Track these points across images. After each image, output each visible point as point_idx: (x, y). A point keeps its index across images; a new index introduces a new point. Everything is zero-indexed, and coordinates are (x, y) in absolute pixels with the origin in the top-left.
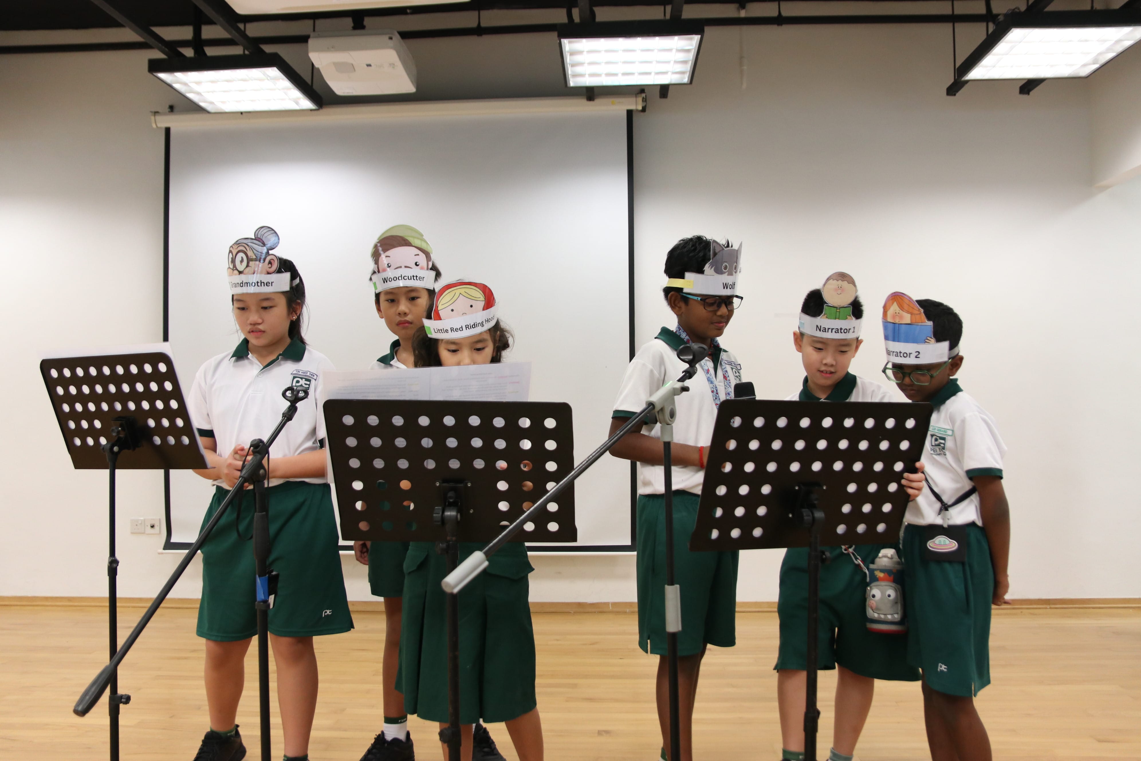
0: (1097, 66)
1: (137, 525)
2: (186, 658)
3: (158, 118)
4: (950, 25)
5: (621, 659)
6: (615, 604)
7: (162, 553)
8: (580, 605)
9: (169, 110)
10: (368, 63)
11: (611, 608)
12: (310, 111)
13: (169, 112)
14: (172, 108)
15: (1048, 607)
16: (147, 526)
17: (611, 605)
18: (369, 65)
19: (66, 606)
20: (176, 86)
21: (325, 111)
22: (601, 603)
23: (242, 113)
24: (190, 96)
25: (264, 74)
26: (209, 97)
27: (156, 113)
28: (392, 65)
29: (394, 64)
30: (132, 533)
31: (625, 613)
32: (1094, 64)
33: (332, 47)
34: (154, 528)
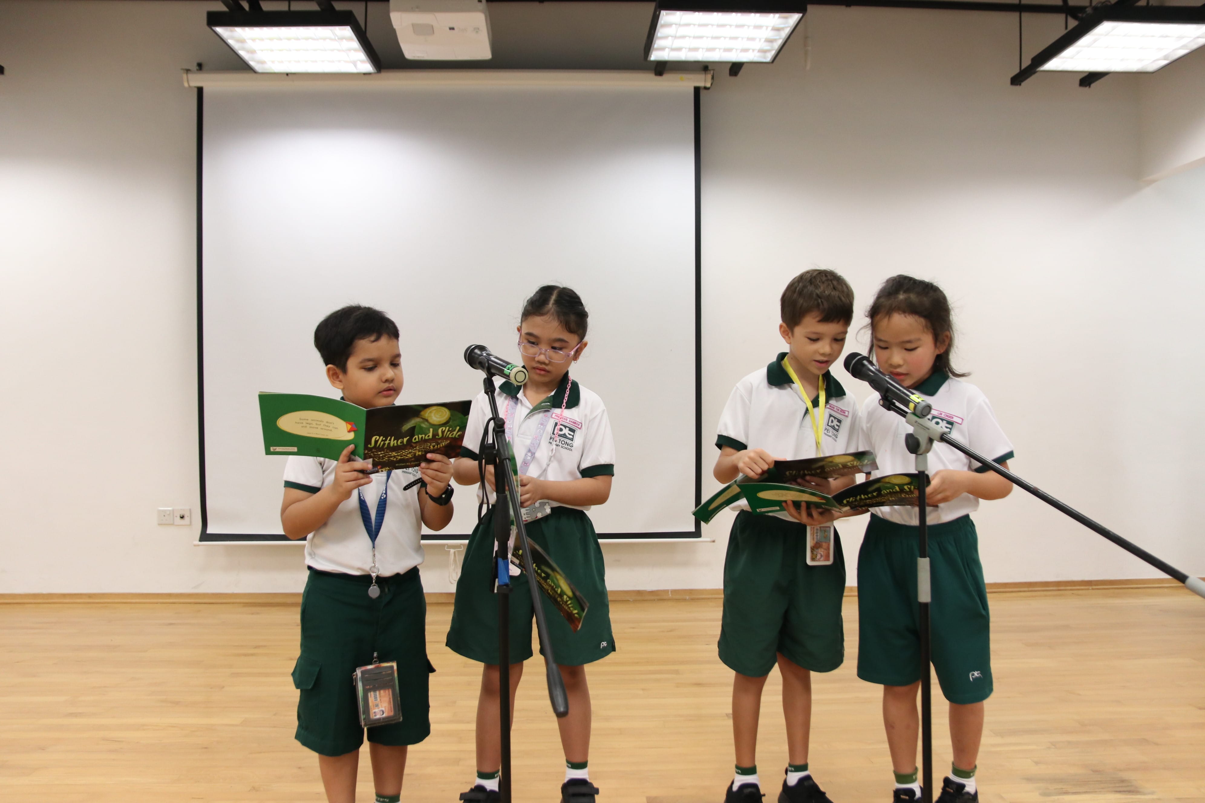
0: (1165, 62)
1: (164, 516)
2: (252, 655)
3: (191, 76)
4: (1017, 15)
5: (707, 644)
6: (675, 592)
7: (198, 545)
8: (639, 593)
9: (197, 68)
10: (452, 26)
11: (670, 595)
12: (363, 75)
13: (197, 70)
14: (200, 66)
15: (1091, 588)
16: (176, 517)
17: (671, 593)
18: (452, 29)
19: (88, 603)
20: (231, 42)
21: (385, 75)
22: (661, 591)
23: (287, 74)
24: (242, 53)
25: (334, 34)
26: (260, 56)
27: (188, 71)
28: (477, 30)
29: (478, 29)
30: (159, 524)
31: (685, 600)
32: (1165, 59)
33: (417, 8)
34: (184, 519)
